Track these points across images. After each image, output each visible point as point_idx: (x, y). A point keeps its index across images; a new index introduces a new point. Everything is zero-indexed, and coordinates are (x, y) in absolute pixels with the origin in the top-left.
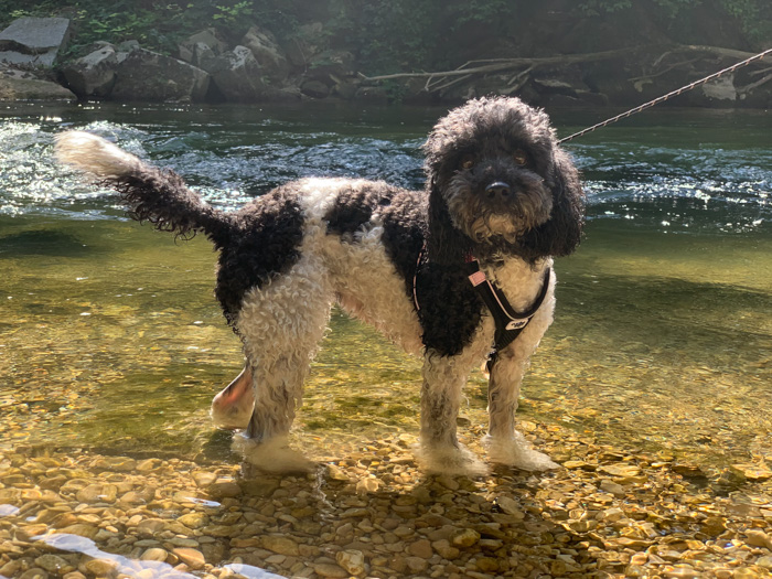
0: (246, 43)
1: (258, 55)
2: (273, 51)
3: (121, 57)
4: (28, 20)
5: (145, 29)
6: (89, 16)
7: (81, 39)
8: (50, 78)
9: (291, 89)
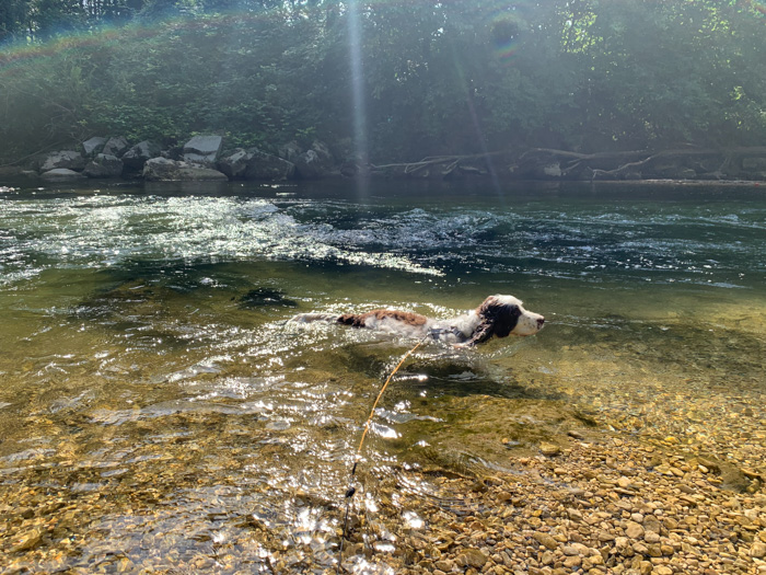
0: (313, 148)
1: (319, 154)
2: (326, 152)
3: (250, 156)
4: (200, 137)
6: (231, 135)
7: (228, 147)
8: (213, 168)
9: (336, 172)
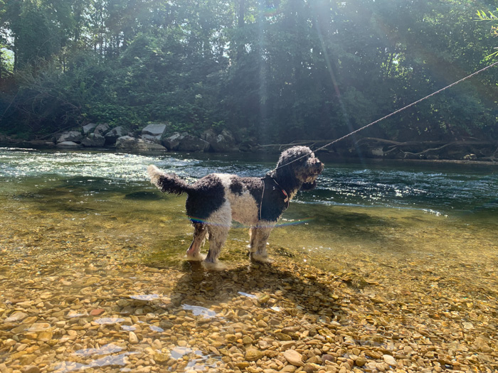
0: (222, 134)
1: (226, 138)
2: (231, 136)
3: (182, 137)
4: (153, 125)
5: (190, 129)
6: (172, 124)
7: (169, 131)
8: (159, 143)
9: (236, 149)
